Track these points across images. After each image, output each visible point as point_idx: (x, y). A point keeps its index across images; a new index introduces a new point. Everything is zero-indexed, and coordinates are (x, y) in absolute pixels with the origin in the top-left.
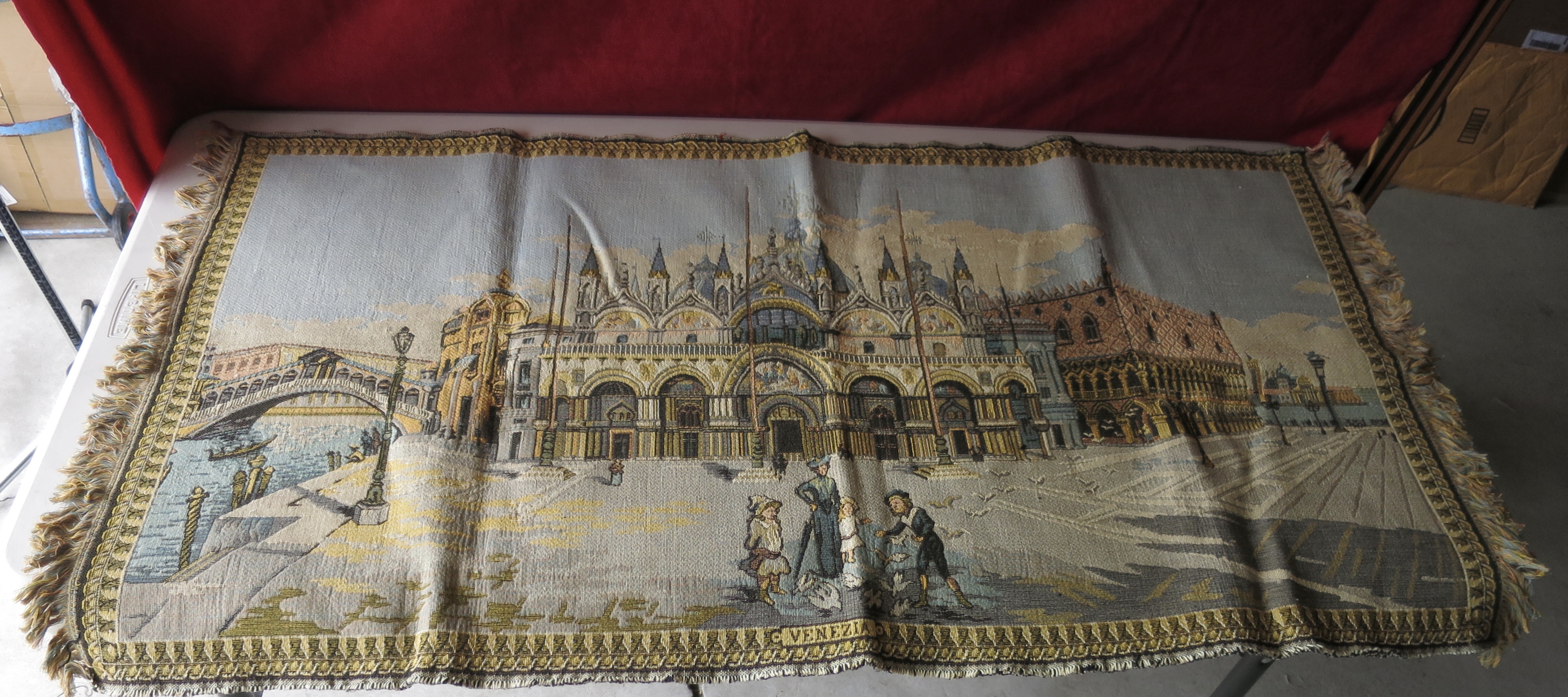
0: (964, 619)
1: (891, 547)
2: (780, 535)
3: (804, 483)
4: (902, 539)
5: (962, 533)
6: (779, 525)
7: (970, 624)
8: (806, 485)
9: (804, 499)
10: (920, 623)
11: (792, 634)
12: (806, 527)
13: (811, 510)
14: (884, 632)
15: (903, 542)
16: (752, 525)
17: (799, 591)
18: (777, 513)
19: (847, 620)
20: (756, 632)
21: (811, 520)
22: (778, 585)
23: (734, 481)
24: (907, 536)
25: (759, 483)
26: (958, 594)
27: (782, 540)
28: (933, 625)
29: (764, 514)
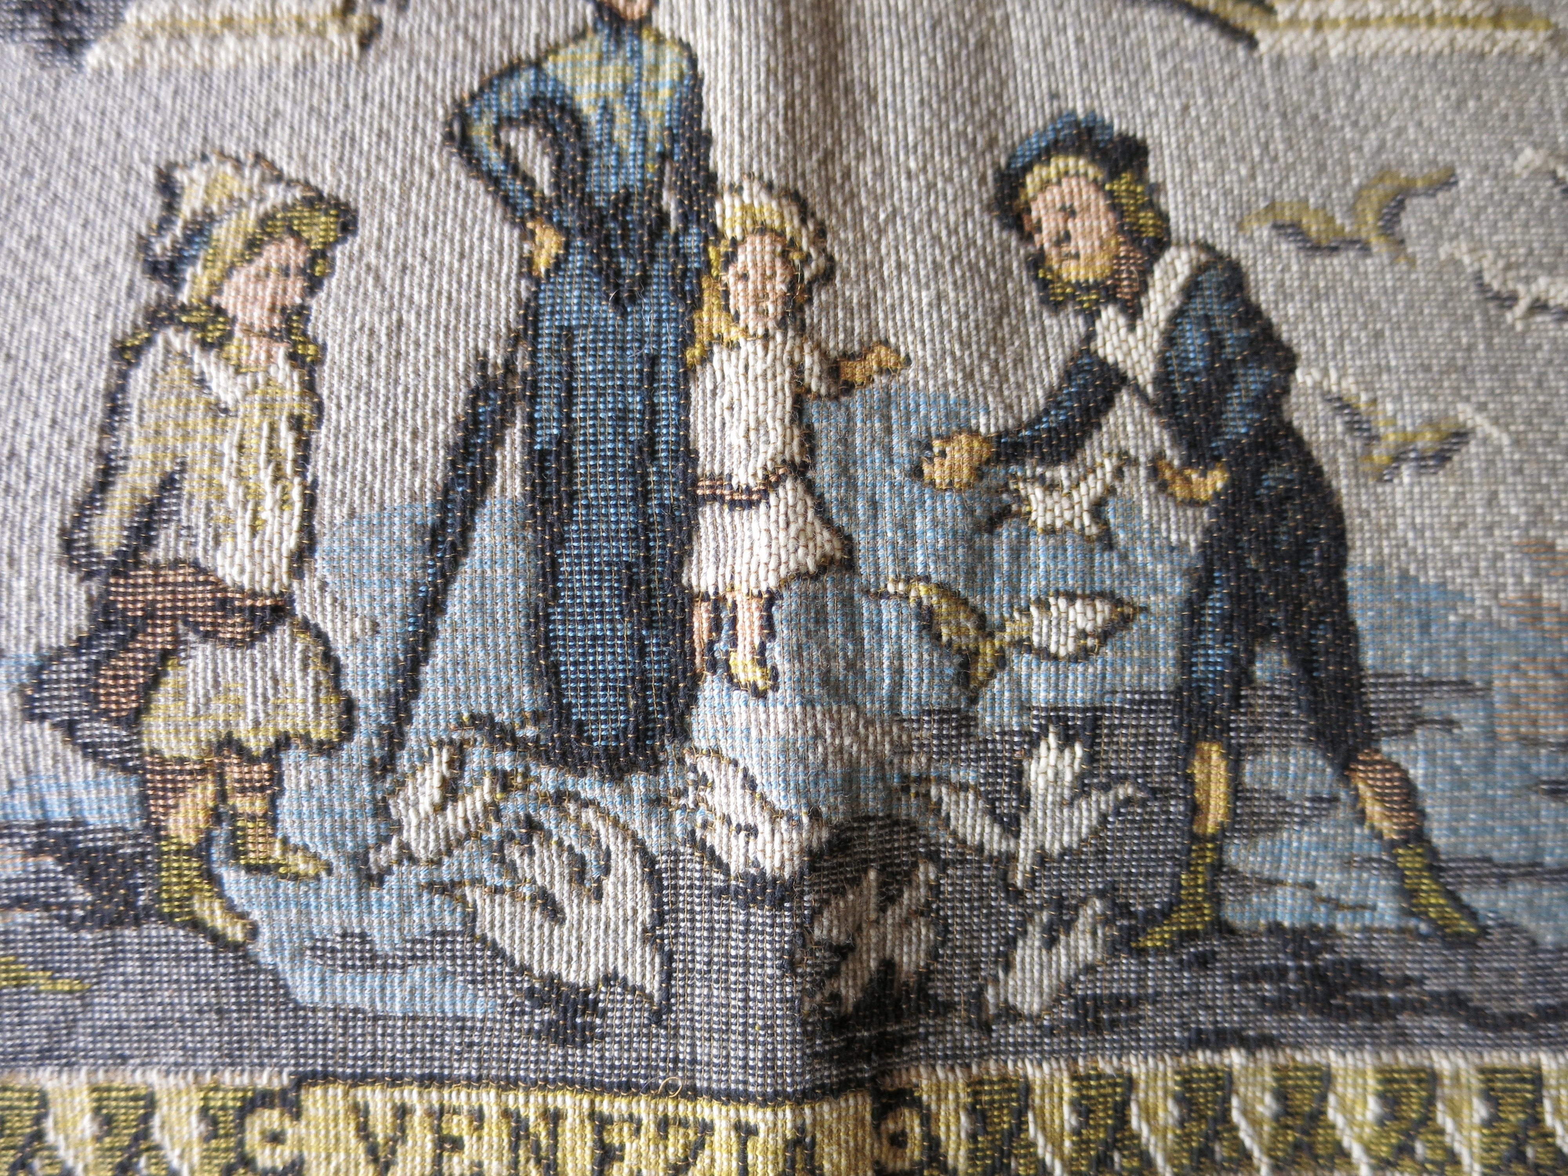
0: (1419, 1008)
1: (1018, 552)
2: (303, 461)
3: (512, 70)
4: (1093, 487)
5: (1461, 435)
6: (310, 387)
7: (1454, 1042)
8: (523, 84)
9: (493, 180)
10: (1161, 1046)
11: (364, 1131)
12: (476, 395)
13: (527, 263)
14: (933, 1145)
15: (1097, 509)
16: (139, 378)
17: (406, 855)
18: (314, 285)
19: (692, 1093)
20: (151, 1103)
21: (515, 340)
22: (271, 818)
23: (93, 56)
24: (1125, 460)
25: (237, 70)
26: (1409, 860)
27: (310, 501)
28: (1235, 1058)
29: (227, 300)
